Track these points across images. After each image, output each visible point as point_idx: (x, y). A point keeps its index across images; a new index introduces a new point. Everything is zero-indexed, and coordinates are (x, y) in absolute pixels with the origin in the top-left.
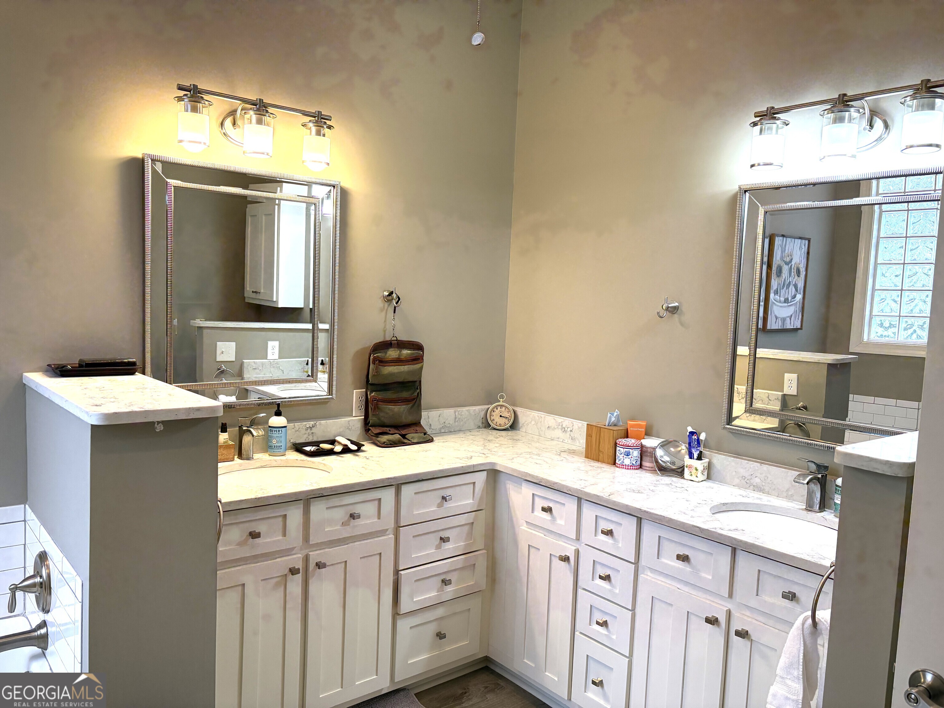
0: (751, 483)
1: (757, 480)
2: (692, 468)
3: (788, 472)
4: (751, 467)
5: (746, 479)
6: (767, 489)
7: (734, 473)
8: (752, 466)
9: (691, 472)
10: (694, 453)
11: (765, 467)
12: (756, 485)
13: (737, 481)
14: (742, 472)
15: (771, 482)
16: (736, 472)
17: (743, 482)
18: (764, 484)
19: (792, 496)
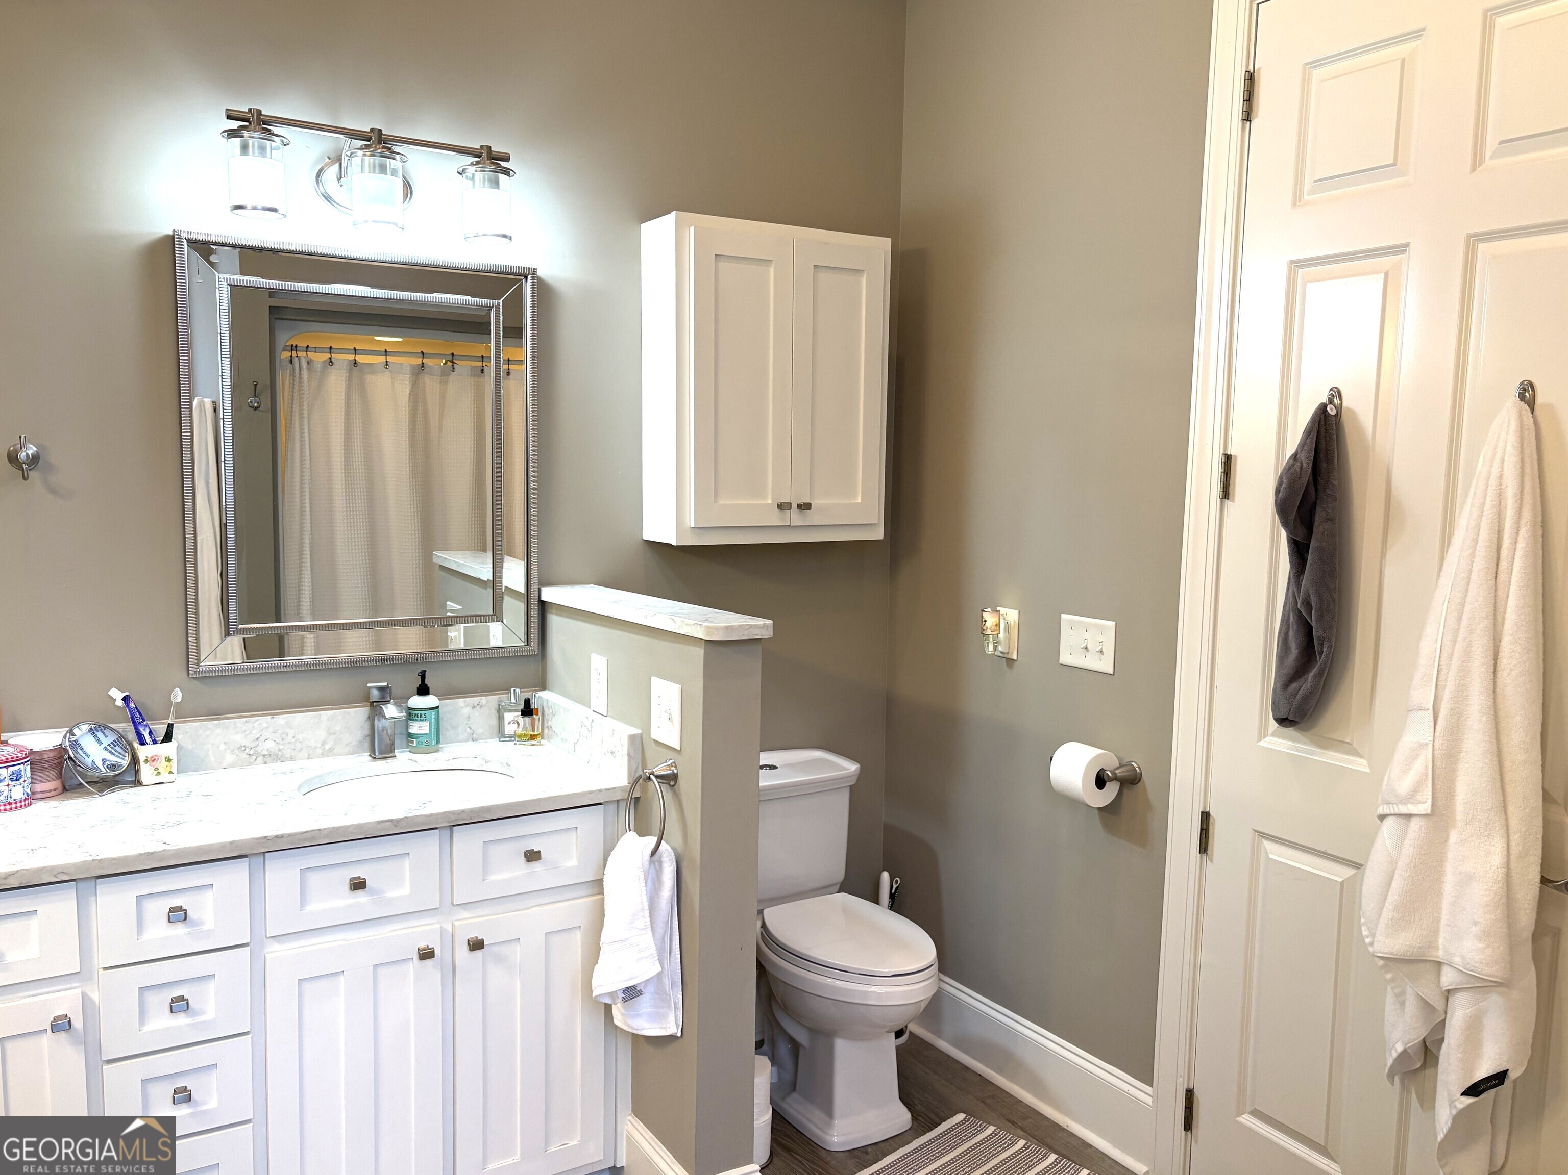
0: (258, 754)
1: (270, 744)
2: (159, 761)
3: (320, 715)
4: (254, 727)
5: (247, 750)
6: (288, 753)
7: (222, 747)
8: (256, 724)
9: (157, 769)
10: (144, 733)
11: (281, 720)
12: (267, 753)
13: (229, 758)
14: (239, 739)
15: (293, 740)
16: (225, 743)
17: (244, 756)
18: (281, 747)
19: (331, 750)
